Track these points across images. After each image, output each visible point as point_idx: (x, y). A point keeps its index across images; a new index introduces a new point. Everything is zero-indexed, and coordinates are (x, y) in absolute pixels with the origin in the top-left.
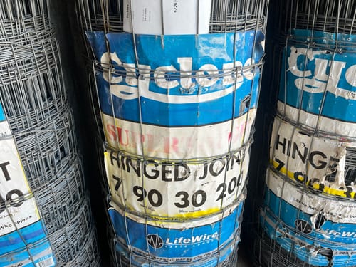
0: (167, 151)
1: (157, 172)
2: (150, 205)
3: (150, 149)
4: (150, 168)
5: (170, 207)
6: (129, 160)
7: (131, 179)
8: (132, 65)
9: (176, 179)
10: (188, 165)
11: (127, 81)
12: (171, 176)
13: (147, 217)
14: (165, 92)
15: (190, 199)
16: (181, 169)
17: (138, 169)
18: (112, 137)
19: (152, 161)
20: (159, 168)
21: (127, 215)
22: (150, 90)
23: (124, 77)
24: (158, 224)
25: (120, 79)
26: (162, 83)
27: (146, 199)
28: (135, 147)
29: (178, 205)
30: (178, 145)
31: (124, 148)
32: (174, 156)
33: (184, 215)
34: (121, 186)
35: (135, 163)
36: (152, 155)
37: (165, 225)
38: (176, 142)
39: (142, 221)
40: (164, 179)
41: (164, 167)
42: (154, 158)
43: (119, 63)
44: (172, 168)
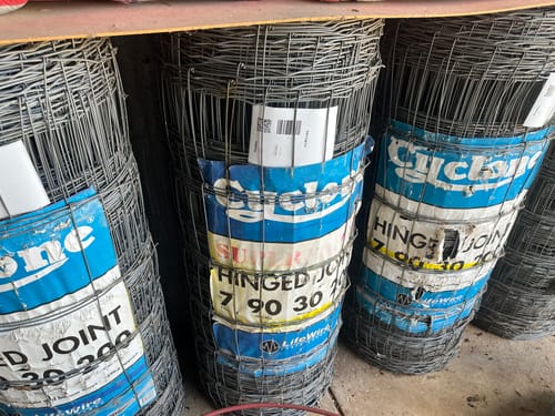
0: (289, 264)
1: (277, 284)
2: (267, 314)
3: (271, 265)
4: (268, 282)
5: (288, 313)
6: (244, 276)
7: (246, 293)
8: (257, 192)
9: (296, 287)
10: (308, 272)
11: (250, 207)
12: (292, 285)
13: (262, 326)
14: (292, 214)
15: (308, 302)
16: (301, 277)
17: (257, 284)
18: (223, 255)
19: (272, 275)
20: (280, 280)
21: (238, 327)
22: (275, 213)
23: (246, 203)
24: (275, 330)
25: (241, 204)
26: (288, 206)
27: (263, 309)
28: (254, 263)
29: (296, 309)
30: (300, 257)
31: (239, 266)
32: (295, 266)
33: (301, 317)
34: (232, 301)
35: (252, 278)
36: (272, 269)
37: (282, 330)
38: (298, 255)
39: (258, 330)
40: (284, 288)
41: (284, 278)
42: (274, 271)
43: (241, 189)
44: (293, 278)
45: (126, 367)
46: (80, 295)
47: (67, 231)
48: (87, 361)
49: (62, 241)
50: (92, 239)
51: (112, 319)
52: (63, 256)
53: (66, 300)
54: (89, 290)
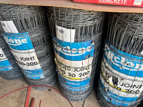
0: (65, 64)
2: (63, 73)
3: (62, 62)
4: (62, 66)
7: (59, 66)
8: (58, 44)
10: (71, 68)
12: (67, 69)
13: (62, 75)
14: (64, 52)
15: (71, 75)
16: (69, 68)
20: (64, 66)
21: (59, 73)
22: (61, 50)
27: (62, 71)
29: (68, 75)
30: (68, 63)
31: (58, 59)
32: (67, 65)
33: (70, 78)
37: (66, 78)
40: (65, 69)
42: (63, 64)
44: (67, 67)
45: (36, 69)
46: (25, 51)
47: (22, 39)
48: (28, 64)
49: (21, 40)
50: (27, 42)
51: (32, 58)
52: (21, 43)
53: (23, 51)
54: (27, 51)
